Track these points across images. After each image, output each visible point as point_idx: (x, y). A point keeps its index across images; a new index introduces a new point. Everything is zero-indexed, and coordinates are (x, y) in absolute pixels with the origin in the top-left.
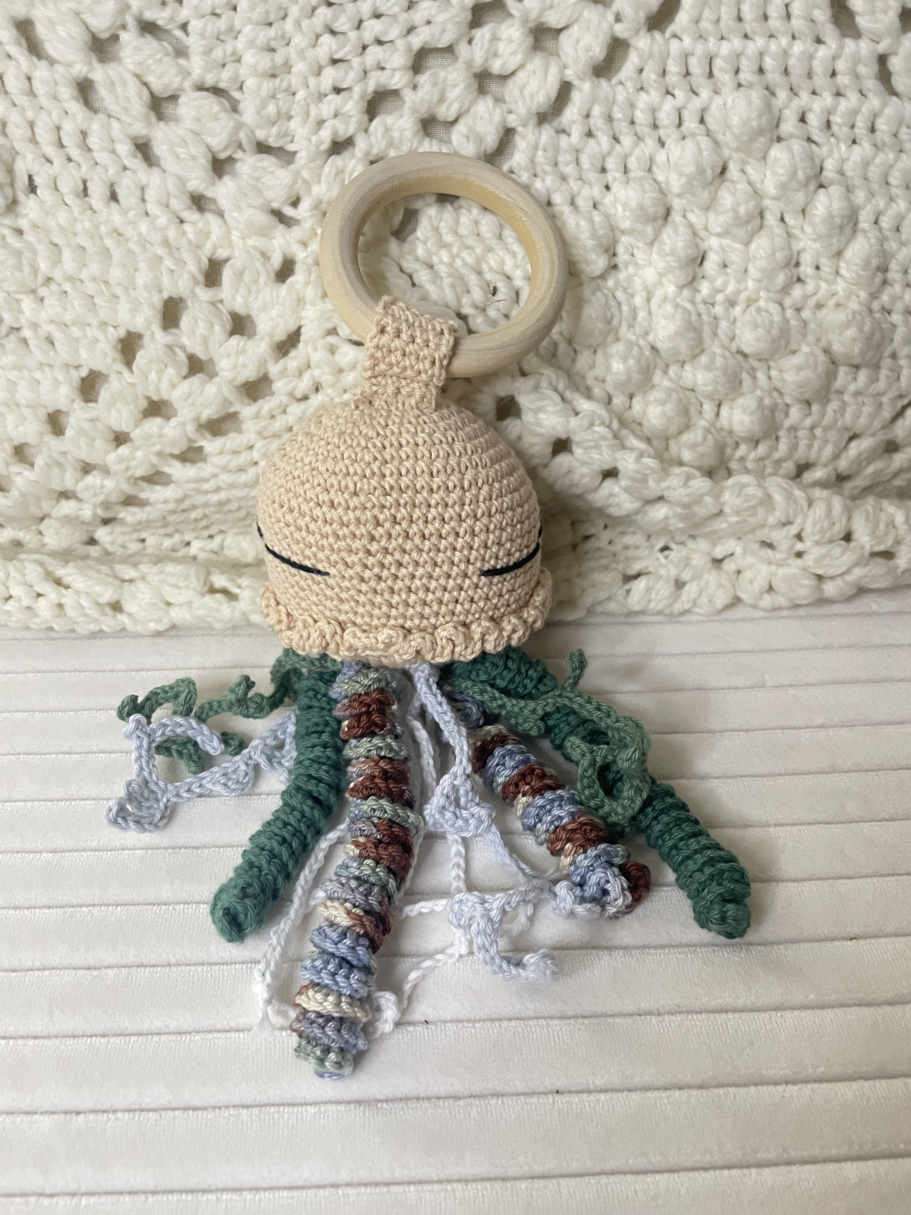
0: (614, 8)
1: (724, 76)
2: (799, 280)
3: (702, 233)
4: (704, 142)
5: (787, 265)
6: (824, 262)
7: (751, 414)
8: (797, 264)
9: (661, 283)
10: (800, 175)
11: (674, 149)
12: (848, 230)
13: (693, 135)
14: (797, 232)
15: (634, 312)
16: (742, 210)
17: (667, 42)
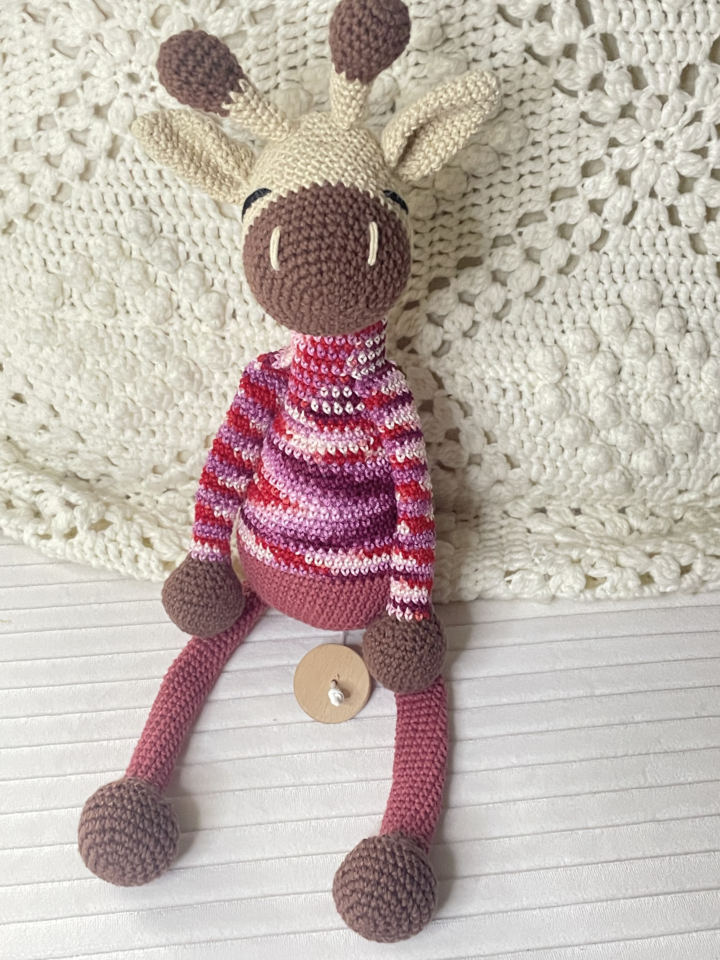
0: (572, 241)
1: (631, 275)
2: (678, 382)
3: (619, 356)
4: (621, 309)
5: (671, 374)
6: (692, 373)
7: (650, 460)
8: (676, 374)
9: (595, 385)
10: (676, 326)
11: (603, 312)
12: (705, 355)
13: (614, 305)
14: (674, 355)
15: (579, 400)
16: (644, 345)
17: (600, 257)
